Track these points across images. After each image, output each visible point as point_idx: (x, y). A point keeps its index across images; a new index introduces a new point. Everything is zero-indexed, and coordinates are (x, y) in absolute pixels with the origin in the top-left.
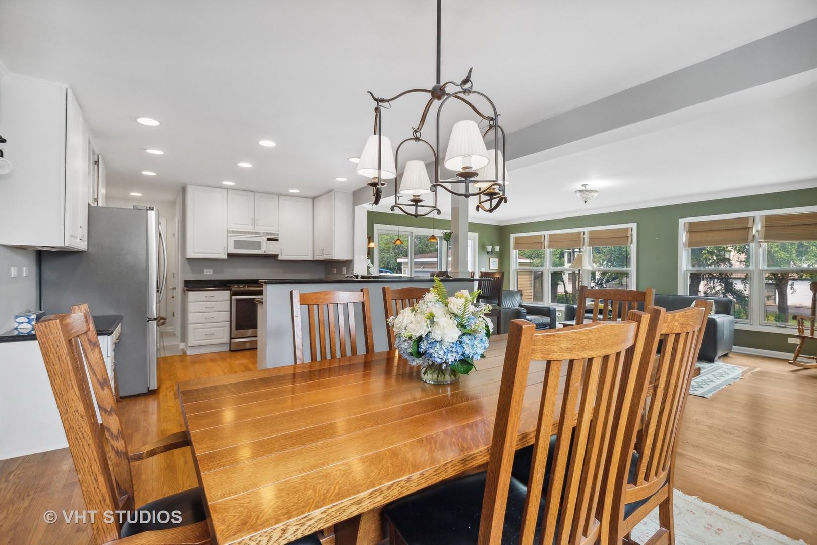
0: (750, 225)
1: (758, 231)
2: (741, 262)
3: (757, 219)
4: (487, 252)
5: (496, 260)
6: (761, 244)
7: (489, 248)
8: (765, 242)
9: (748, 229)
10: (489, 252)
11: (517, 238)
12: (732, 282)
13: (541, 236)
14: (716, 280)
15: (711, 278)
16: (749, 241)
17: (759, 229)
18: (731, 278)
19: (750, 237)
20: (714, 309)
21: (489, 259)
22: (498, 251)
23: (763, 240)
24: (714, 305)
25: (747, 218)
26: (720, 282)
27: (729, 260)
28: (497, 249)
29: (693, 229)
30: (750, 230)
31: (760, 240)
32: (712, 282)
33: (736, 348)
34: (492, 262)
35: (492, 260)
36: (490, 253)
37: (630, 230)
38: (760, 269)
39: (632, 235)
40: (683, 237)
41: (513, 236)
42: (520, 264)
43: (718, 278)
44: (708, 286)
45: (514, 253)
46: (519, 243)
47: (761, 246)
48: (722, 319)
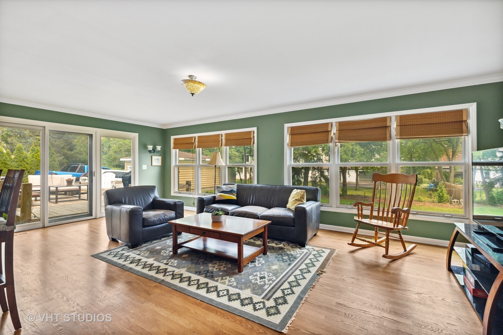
0: (329, 129)
1: (334, 134)
2: (327, 160)
3: (334, 125)
4: (149, 151)
5: (160, 158)
6: (337, 144)
7: (150, 148)
8: (339, 142)
9: (328, 132)
10: (151, 151)
11: (175, 139)
12: (323, 171)
13: (192, 137)
14: (316, 170)
15: (314, 169)
16: (329, 141)
17: (335, 132)
18: (323, 169)
19: (330, 138)
20: (305, 197)
21: (152, 156)
22: (160, 150)
23: (337, 141)
24: (305, 194)
25: (327, 124)
26: (318, 171)
27: (322, 160)
28: (159, 148)
29: (294, 132)
30: (330, 133)
31: (336, 141)
32: (314, 171)
33: (322, 226)
34: (155, 160)
35: (154, 158)
36: (153, 151)
37: (252, 133)
38: (336, 163)
39: (254, 137)
40: (287, 139)
41: (173, 138)
42: (180, 161)
43: (317, 169)
44: (313, 174)
45: (174, 152)
46: (179, 144)
47: (336, 145)
48: (310, 207)
